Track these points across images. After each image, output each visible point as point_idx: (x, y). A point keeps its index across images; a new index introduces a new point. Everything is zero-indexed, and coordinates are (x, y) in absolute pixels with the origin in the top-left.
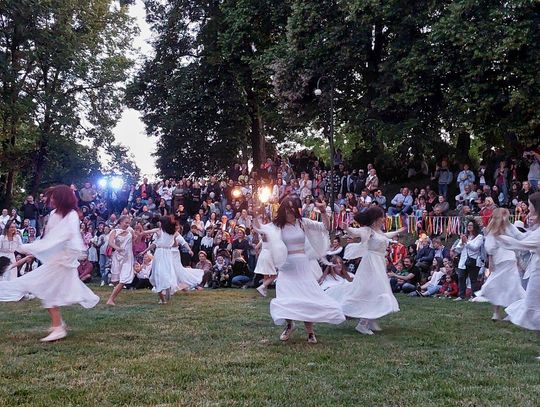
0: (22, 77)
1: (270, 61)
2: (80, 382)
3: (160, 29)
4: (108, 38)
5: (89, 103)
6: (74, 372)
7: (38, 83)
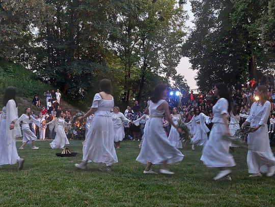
0: (133, 45)
1: (259, 26)
3: (199, 15)
5: (164, 55)
7: (140, 47)
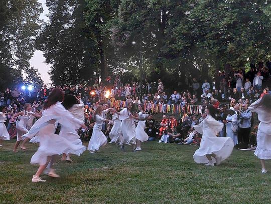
1: (110, 27)
2: (10, 190)
3: (54, 9)
4: (26, 14)
5: (16, 47)
6: (7, 185)
